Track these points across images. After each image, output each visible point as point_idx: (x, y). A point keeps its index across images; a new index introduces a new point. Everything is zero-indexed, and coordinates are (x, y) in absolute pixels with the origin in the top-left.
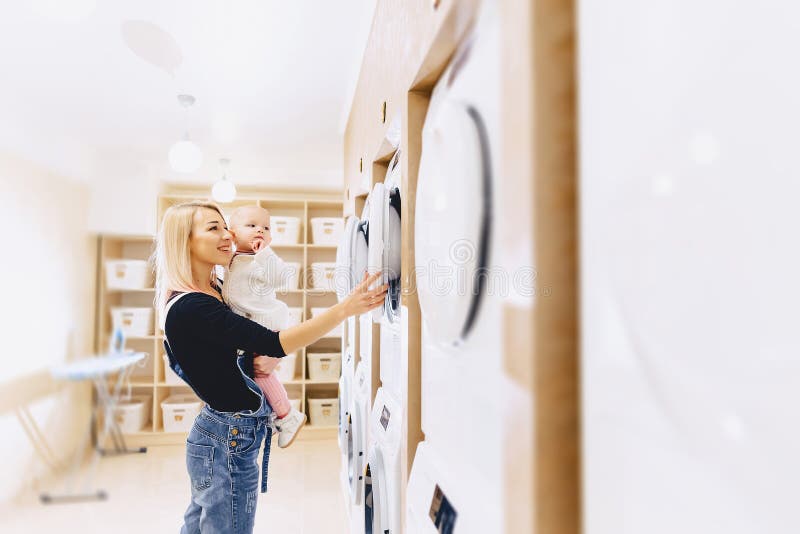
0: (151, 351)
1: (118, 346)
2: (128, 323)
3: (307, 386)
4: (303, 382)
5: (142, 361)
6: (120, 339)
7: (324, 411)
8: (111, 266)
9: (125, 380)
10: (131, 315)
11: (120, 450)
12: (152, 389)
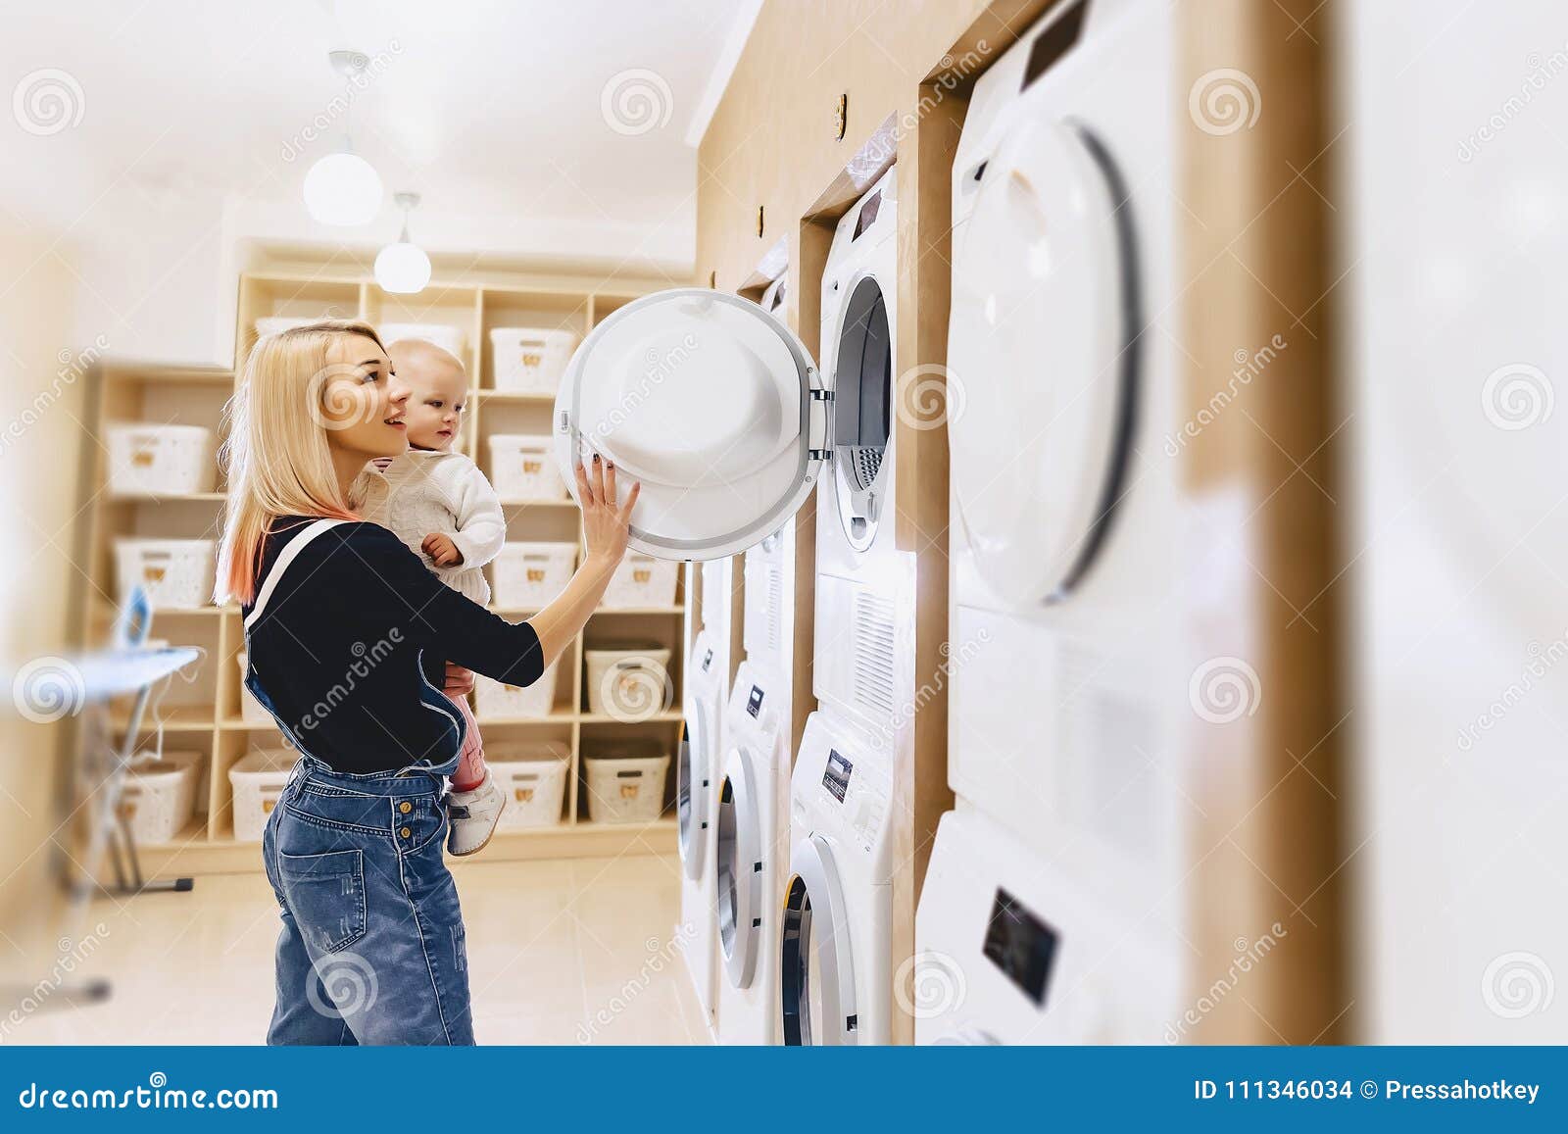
0: (212, 646)
1: (134, 635)
2: (157, 574)
3: (584, 727)
4: (575, 718)
5: (188, 669)
6: (140, 610)
7: (623, 788)
8: (119, 439)
9: (148, 715)
10: (166, 556)
11: (126, 886)
12: (208, 736)
